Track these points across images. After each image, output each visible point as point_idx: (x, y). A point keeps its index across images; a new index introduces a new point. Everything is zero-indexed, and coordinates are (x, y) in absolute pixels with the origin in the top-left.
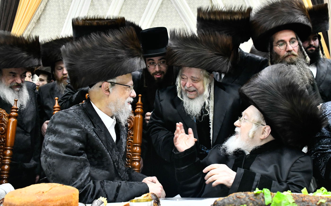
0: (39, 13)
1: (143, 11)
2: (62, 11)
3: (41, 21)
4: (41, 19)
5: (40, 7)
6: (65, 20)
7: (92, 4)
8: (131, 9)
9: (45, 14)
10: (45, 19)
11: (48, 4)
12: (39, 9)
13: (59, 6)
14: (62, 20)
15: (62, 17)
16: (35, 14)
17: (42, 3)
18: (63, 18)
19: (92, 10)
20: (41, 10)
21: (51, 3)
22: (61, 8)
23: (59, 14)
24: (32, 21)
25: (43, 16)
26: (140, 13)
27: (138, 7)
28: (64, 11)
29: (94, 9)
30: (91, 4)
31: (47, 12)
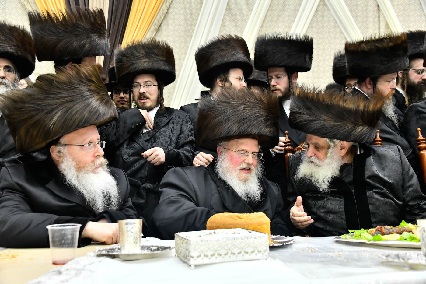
0: (160, 17)
1: (293, 20)
2: (189, 16)
3: (162, 28)
4: (162, 25)
5: (161, 9)
6: (193, 27)
7: (228, 7)
8: (278, 16)
9: (168, 19)
10: (168, 25)
11: (171, 6)
12: (161, 12)
13: (185, 8)
14: (189, 27)
15: (189, 23)
16: (155, 19)
17: (164, 3)
18: (191, 25)
19: (228, 15)
20: (163, 13)
21: (174, 4)
22: (188, 12)
23: (186, 20)
24: (153, 27)
25: (165, 22)
26: (289, 21)
27: (286, 13)
28: (192, 15)
29: (230, 15)
30: (226, 8)
31: (170, 16)
